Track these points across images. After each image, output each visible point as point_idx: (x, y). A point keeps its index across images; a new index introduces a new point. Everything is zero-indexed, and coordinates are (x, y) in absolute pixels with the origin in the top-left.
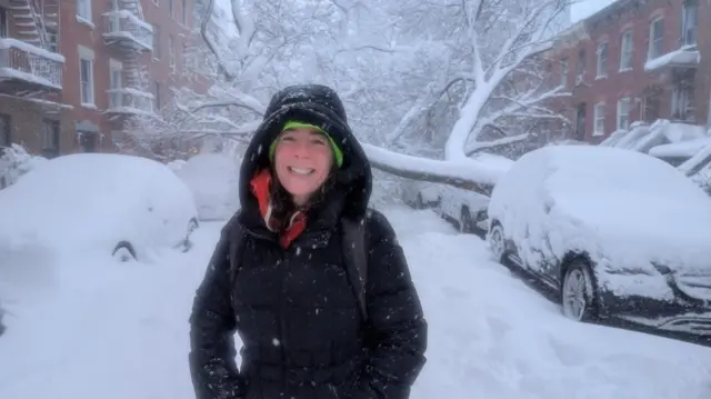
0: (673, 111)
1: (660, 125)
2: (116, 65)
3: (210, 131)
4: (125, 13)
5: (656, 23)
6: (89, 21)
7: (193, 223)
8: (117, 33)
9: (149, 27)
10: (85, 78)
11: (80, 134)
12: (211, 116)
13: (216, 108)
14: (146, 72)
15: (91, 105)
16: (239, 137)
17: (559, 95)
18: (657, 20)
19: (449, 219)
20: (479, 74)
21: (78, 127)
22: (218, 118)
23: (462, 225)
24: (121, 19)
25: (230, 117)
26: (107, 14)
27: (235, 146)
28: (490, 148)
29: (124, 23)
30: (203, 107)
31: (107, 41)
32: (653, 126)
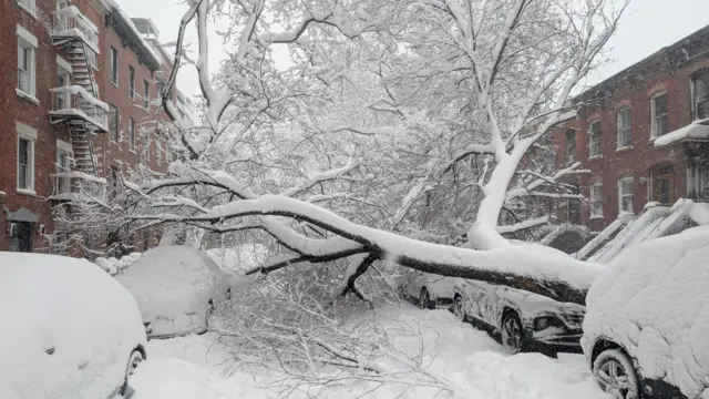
0: (689, 190)
1: (682, 205)
2: (63, 146)
3: (168, 216)
4: (76, 89)
5: (657, 99)
6: (33, 97)
7: (138, 354)
8: (67, 110)
9: (106, 106)
10: (25, 159)
11: (13, 224)
12: (171, 196)
13: (177, 187)
14: (100, 155)
15: (30, 191)
16: (208, 224)
17: (578, 171)
18: (657, 95)
19: (479, 324)
20: (499, 146)
21: (10, 216)
22: (180, 200)
23: (505, 334)
24: (73, 96)
25: (196, 198)
26: (55, 89)
27: (201, 235)
28: (511, 233)
29: (77, 100)
30: (161, 186)
31: (54, 119)
32: (675, 206)
